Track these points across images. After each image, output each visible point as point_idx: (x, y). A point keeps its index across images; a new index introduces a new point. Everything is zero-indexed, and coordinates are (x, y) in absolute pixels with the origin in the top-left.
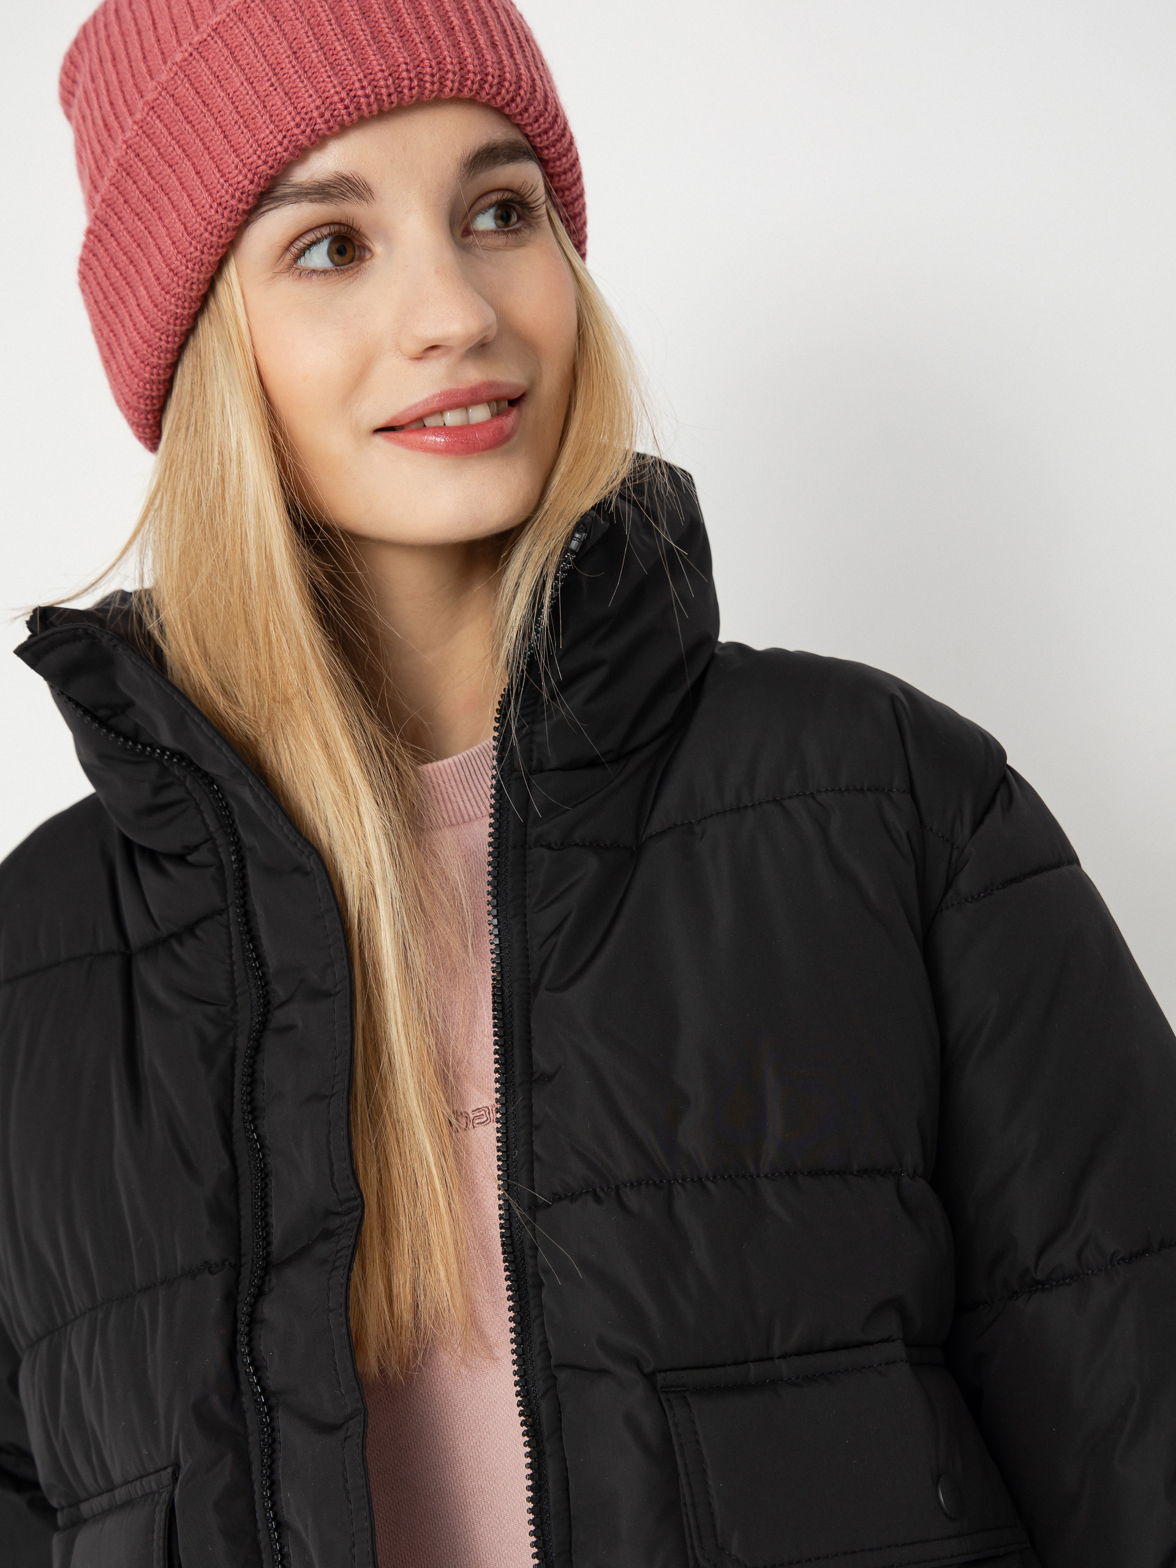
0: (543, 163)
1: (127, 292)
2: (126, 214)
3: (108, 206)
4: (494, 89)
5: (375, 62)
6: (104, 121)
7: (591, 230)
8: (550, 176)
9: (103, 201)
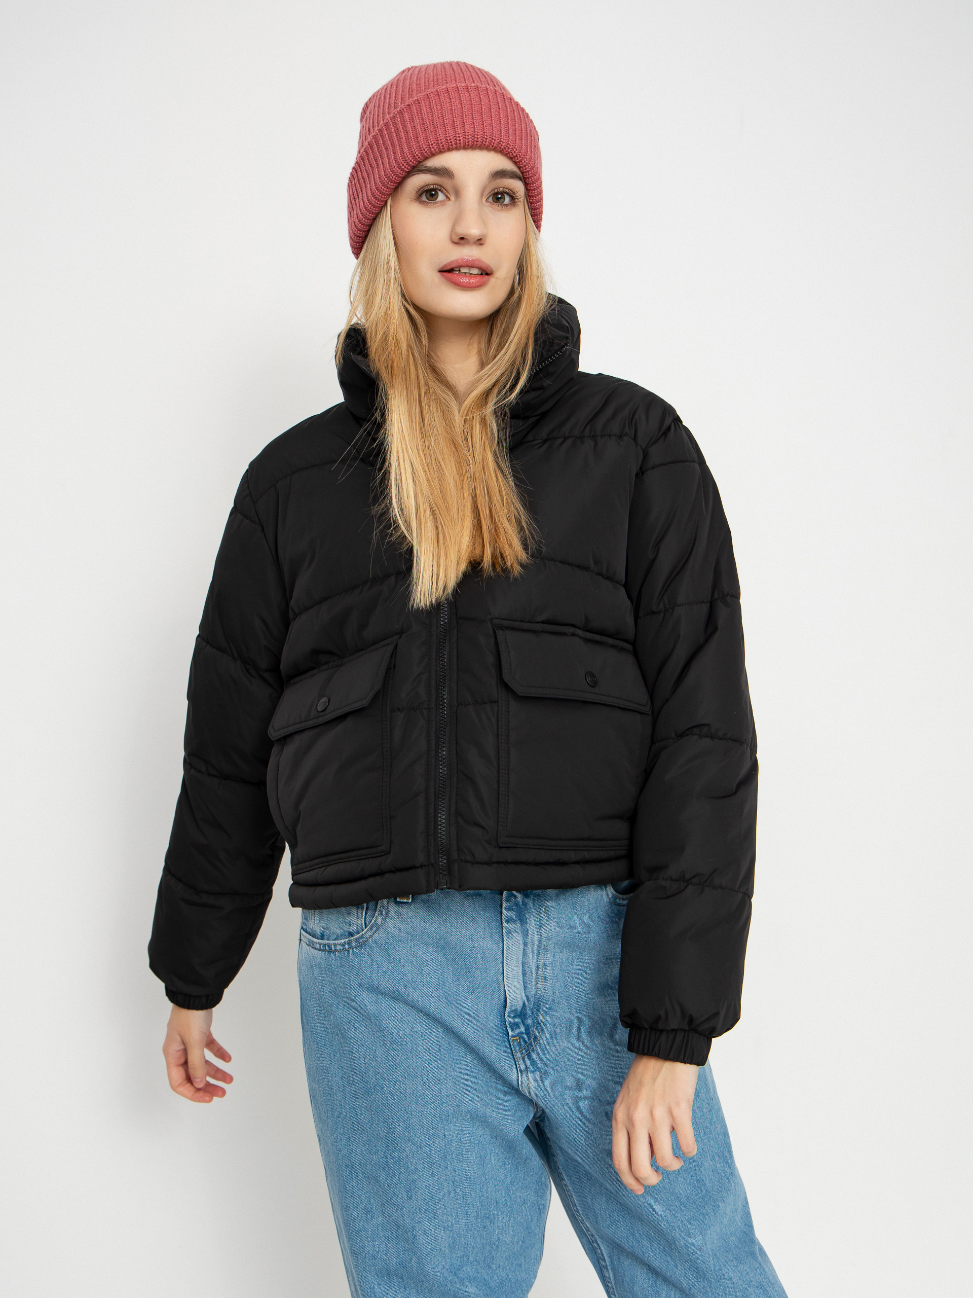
0: (526, 184)
1: (360, 193)
2: (367, 163)
3: (362, 159)
4: (510, 150)
5: (478, 129)
6: (369, 128)
7: (545, 216)
8: (527, 190)
9: (360, 157)
